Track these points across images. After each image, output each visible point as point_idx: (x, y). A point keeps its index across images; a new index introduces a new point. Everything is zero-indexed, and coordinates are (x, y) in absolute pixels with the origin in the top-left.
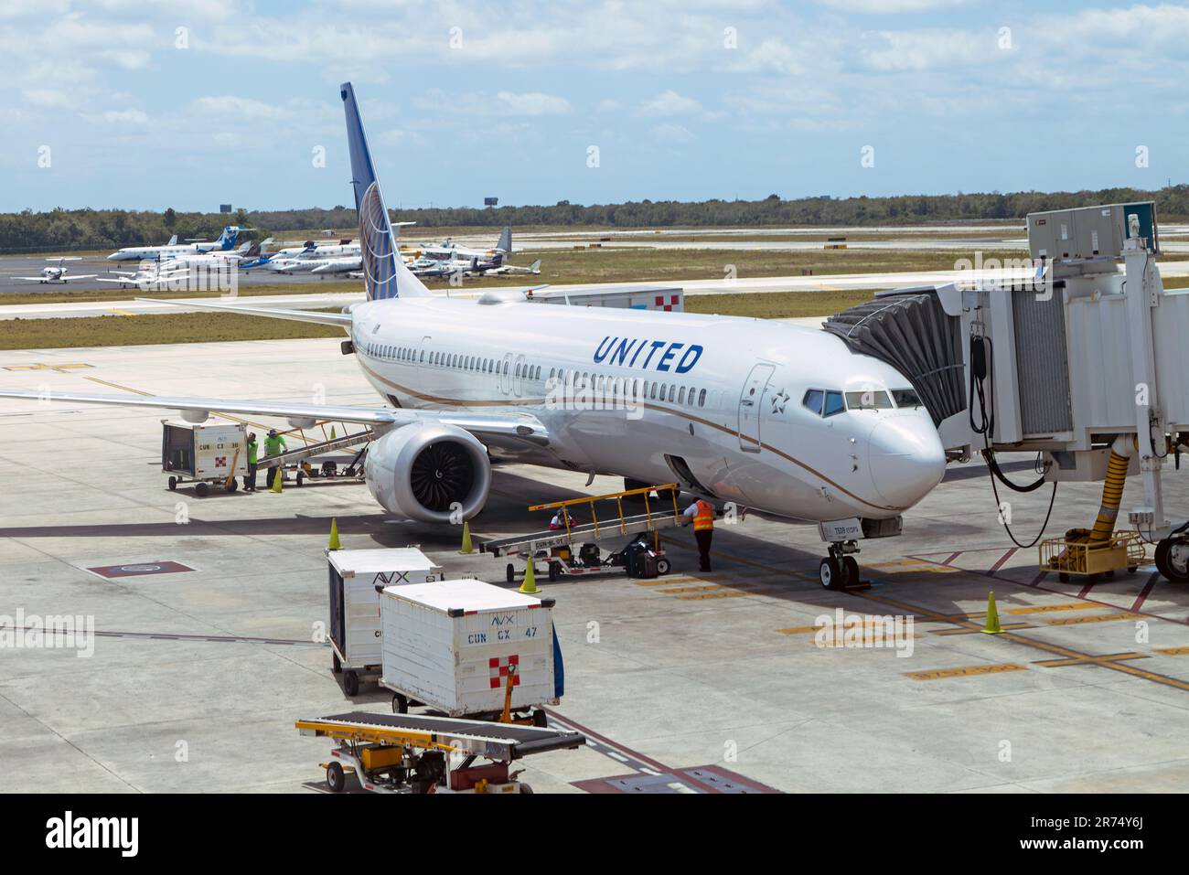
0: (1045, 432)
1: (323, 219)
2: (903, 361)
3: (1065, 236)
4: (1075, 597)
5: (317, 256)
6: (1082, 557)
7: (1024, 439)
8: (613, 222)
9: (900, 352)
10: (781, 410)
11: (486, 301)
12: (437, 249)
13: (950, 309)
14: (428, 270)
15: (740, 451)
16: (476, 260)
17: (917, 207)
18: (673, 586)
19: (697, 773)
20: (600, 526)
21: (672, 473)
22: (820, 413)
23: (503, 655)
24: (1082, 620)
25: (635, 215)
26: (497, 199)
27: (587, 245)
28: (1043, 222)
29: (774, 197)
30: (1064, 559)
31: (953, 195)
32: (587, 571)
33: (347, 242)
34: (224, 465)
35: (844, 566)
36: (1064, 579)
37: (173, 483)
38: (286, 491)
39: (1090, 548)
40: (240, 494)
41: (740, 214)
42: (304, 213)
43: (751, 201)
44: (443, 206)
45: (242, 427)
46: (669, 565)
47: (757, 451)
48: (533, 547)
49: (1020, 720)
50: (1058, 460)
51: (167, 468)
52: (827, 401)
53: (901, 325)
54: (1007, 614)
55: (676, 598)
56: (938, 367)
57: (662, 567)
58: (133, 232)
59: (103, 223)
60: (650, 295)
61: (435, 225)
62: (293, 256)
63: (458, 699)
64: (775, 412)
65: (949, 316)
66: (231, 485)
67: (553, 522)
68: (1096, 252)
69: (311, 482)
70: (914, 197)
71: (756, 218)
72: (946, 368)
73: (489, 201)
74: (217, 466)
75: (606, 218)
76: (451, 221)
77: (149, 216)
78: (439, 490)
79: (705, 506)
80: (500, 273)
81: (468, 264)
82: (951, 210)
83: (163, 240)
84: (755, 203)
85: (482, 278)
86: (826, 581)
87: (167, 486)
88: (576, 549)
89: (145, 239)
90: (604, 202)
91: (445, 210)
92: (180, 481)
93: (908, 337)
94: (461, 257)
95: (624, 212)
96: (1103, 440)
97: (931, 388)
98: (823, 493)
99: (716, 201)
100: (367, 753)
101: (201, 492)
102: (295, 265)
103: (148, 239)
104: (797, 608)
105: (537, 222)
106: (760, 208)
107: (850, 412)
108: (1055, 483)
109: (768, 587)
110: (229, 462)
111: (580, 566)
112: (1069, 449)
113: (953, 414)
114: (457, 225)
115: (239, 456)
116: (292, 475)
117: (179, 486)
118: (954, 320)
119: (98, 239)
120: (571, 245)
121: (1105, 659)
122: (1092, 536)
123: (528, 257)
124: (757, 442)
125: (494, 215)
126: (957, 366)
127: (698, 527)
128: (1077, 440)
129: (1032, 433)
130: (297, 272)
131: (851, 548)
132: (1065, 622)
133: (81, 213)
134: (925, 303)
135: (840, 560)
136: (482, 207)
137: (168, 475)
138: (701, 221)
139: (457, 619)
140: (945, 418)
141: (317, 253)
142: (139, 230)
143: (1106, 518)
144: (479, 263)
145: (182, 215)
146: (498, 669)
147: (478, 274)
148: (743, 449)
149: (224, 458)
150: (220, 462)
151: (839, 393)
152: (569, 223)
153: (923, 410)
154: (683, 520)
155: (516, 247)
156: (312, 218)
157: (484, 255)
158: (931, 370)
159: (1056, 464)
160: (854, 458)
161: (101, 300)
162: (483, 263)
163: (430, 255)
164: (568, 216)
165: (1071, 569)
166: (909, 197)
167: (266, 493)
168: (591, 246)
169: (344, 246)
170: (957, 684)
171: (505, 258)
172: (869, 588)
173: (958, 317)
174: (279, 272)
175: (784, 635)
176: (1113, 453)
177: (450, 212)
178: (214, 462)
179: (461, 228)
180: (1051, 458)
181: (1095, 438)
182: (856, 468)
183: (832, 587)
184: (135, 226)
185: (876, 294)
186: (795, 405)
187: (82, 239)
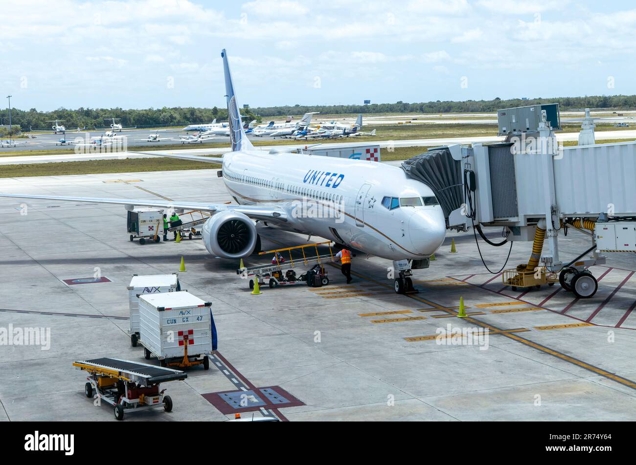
0: (504, 217)
1: (289, 111)
2: (432, 183)
3: (514, 121)
4: (514, 298)
5: (274, 128)
6: (522, 278)
7: (495, 221)
8: (422, 111)
9: (431, 179)
10: (372, 206)
11: (272, 153)
12: (328, 124)
13: (456, 156)
14: (323, 134)
15: (356, 226)
16: (345, 129)
17: (565, 103)
18: (327, 291)
19: (265, 390)
20: (294, 262)
21: (333, 236)
22: (389, 208)
23: (185, 330)
24: (510, 311)
25: (433, 107)
26: (370, 101)
27: (404, 122)
28: (504, 114)
29: (498, 99)
30: (514, 279)
31: (582, 97)
32: (288, 283)
33: (289, 122)
34: (153, 230)
35: (406, 283)
36: (514, 289)
37: (132, 238)
38: (183, 242)
39: (526, 274)
40: (161, 243)
41: (481, 107)
42: (281, 108)
43: (486, 100)
44: (345, 104)
45: (161, 212)
46: (328, 280)
47: (363, 226)
48: (261, 272)
49: (444, 364)
50: (512, 231)
51: (130, 231)
52: (391, 202)
53: (431, 165)
54: (476, 307)
55: (323, 297)
56: (450, 185)
57: (324, 281)
58: (198, 118)
59: (185, 114)
60: (364, 148)
61: (341, 113)
62: (263, 128)
63: (162, 351)
64: (370, 207)
65: (455, 160)
66: (156, 239)
67: (273, 259)
68: (528, 129)
69: (196, 238)
70: (564, 98)
71: (489, 109)
72: (454, 186)
73: (366, 102)
74: (149, 230)
75: (419, 109)
76: (348, 111)
77: (206, 110)
78: (229, 244)
79: (346, 252)
80: (357, 135)
81: (341, 132)
82: (581, 104)
83: (210, 121)
84: (489, 101)
85: (347, 138)
86: (397, 289)
87: (129, 239)
88: (284, 272)
89: (204, 121)
90: (419, 102)
91: (345, 106)
92: (135, 237)
93: (435, 170)
94: (339, 128)
95: (427, 106)
96: (532, 221)
97: (446, 195)
98: (390, 247)
99: (471, 101)
100: (100, 379)
101: (142, 242)
102: (263, 133)
103: (205, 121)
104: (377, 303)
105: (387, 111)
106: (491, 103)
107: (402, 208)
108: (512, 242)
109: (371, 292)
110: (155, 228)
111: (285, 281)
112: (517, 225)
113: (457, 208)
114: (351, 113)
115: (160, 225)
116: (187, 234)
117: (134, 239)
118: (458, 162)
119: (183, 121)
120: (397, 122)
121: (508, 331)
122: (528, 268)
123: (370, 128)
124: (362, 222)
125: (367, 108)
126: (459, 185)
127: (343, 262)
128: (520, 221)
129: (498, 217)
130: (265, 136)
131: (408, 274)
132: (500, 312)
133: (175, 109)
134: (443, 154)
135: (404, 279)
136: (362, 104)
137: (130, 234)
138: (463, 110)
139: (161, 312)
140: (453, 210)
141: (274, 127)
142: (201, 117)
143: (534, 259)
144: (346, 131)
145: (221, 110)
146: (183, 336)
147: (346, 136)
148: (357, 225)
149: (153, 227)
150: (151, 228)
151: (397, 199)
152: (402, 112)
153: (438, 207)
154: (336, 259)
155: (365, 123)
156: (284, 110)
157: (349, 127)
158: (446, 187)
159: (512, 233)
160: (403, 230)
161: (171, 149)
162: (348, 131)
163: (325, 128)
164: (402, 108)
165: (517, 284)
166: (562, 98)
167: (172, 243)
168: (406, 122)
169: (287, 123)
170: (426, 344)
171: (358, 129)
172: (418, 293)
173: (460, 161)
174: (257, 136)
175: (360, 317)
176: (537, 227)
177: (348, 107)
178: (148, 228)
179: (352, 115)
180: (509, 230)
181: (529, 220)
182: (404, 235)
183: (400, 292)
184: (199, 115)
185: (428, 149)
186: (378, 204)
187: (175, 121)
